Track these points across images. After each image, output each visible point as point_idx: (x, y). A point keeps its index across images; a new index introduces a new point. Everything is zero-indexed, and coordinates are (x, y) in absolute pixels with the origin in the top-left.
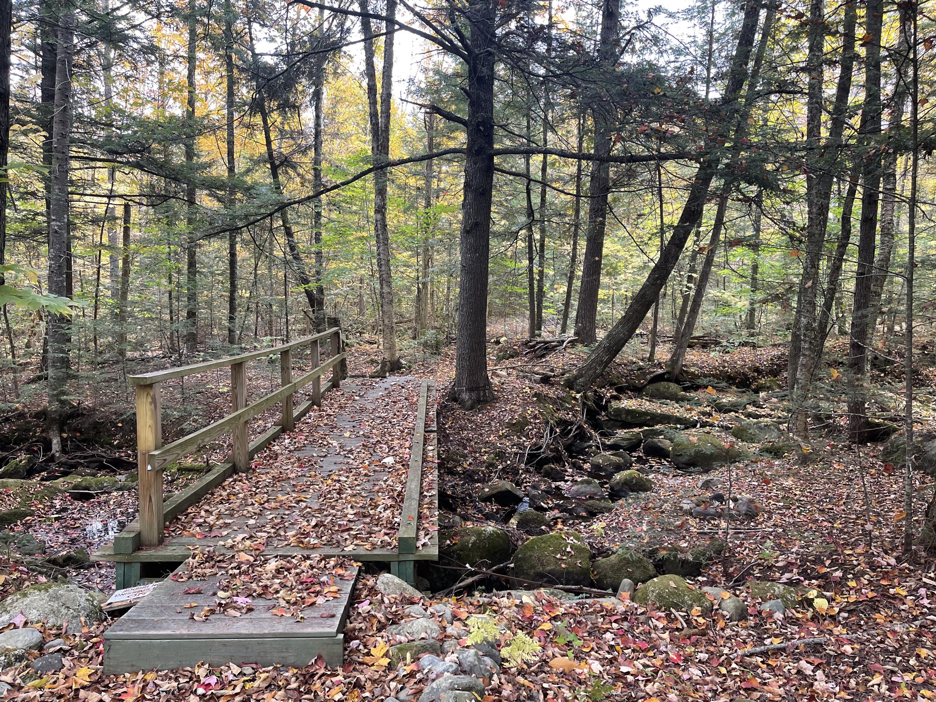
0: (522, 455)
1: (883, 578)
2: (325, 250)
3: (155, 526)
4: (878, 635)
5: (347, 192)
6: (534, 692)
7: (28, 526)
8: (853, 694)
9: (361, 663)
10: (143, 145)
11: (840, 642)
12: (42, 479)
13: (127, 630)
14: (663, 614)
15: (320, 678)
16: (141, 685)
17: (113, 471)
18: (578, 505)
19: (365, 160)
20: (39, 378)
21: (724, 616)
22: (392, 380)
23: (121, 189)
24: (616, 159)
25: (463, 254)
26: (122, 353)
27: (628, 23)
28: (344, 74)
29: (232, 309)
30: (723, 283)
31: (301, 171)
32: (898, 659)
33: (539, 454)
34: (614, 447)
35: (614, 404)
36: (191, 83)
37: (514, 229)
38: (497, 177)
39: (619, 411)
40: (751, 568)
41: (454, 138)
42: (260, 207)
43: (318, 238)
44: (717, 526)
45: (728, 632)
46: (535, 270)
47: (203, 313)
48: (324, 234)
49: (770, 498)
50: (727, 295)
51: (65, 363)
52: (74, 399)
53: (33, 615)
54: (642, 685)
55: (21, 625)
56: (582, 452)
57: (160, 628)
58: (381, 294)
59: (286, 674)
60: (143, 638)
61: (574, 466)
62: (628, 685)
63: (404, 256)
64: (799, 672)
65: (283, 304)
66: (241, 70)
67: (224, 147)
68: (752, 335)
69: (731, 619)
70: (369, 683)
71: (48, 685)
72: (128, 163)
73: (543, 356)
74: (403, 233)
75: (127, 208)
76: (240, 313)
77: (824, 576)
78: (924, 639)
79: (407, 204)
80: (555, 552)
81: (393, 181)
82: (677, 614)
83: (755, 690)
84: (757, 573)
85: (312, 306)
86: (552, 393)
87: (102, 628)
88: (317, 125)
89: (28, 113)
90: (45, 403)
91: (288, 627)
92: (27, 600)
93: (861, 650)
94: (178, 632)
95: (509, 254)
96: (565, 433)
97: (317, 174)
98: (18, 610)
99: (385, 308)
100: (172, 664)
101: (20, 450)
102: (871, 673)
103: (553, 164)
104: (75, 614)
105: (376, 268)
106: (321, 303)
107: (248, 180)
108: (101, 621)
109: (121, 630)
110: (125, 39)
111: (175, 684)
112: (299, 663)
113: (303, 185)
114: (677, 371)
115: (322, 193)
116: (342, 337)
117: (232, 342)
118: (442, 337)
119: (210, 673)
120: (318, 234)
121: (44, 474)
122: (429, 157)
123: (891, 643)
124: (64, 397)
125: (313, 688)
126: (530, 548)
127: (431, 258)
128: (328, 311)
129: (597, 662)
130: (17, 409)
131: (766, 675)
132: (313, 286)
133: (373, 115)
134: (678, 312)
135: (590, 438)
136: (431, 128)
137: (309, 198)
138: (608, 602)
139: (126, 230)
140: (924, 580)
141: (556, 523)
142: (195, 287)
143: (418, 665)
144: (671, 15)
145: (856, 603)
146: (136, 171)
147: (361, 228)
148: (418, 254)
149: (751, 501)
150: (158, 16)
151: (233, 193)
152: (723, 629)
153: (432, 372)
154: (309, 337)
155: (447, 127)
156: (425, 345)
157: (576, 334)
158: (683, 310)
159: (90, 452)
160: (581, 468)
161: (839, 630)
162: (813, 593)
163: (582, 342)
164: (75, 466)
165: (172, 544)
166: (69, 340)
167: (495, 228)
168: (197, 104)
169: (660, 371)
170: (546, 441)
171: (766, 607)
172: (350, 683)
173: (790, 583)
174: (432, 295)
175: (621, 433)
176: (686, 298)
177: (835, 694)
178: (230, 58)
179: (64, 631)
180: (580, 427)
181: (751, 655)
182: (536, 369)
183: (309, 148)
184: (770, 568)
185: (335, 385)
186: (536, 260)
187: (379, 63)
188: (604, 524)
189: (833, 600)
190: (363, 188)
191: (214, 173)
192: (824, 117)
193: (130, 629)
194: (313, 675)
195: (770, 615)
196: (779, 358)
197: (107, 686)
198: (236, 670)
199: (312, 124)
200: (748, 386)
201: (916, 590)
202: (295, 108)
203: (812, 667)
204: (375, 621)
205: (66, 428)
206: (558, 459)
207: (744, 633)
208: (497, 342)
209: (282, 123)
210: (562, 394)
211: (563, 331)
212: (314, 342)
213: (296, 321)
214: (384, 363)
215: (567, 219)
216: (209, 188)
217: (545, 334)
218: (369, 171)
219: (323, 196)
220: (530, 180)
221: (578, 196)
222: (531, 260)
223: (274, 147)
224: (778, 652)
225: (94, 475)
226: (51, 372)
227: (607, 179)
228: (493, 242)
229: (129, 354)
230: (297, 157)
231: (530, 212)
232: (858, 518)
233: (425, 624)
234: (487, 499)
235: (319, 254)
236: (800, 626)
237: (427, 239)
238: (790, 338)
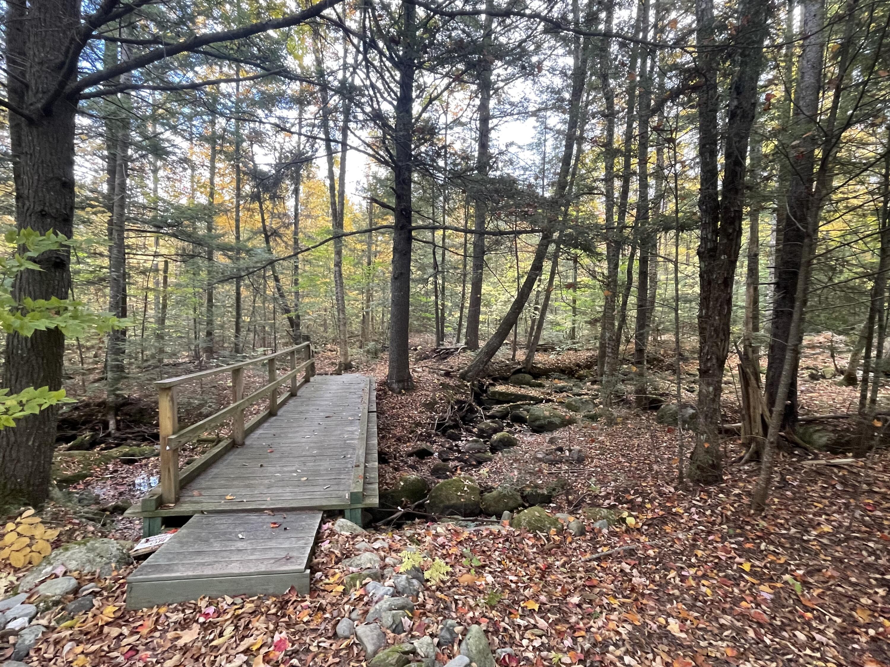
0: (433, 424)
1: (667, 501)
2: (301, 290)
3: (173, 490)
4: (669, 541)
5: (315, 253)
6: (449, 603)
7: (87, 484)
8: (658, 585)
9: (324, 591)
10: (177, 222)
11: (645, 549)
12: (102, 449)
13: (146, 575)
14: (531, 535)
15: (292, 604)
16: (155, 619)
17: (152, 442)
18: (470, 457)
19: (328, 232)
20: (102, 379)
21: (571, 534)
22: (346, 377)
23: (163, 251)
24: (489, 233)
25: (393, 292)
26: (160, 361)
27: (493, 151)
28: (313, 177)
29: (238, 330)
30: (555, 311)
31: (285, 239)
32: (684, 558)
33: (444, 424)
34: (492, 417)
35: (492, 389)
36: (212, 183)
37: (426, 276)
38: (415, 244)
39: (495, 393)
40: (584, 497)
41: (387, 219)
42: (257, 262)
43: (296, 283)
44: (560, 468)
45: (574, 545)
46: (439, 303)
47: (217, 332)
48: (300, 280)
49: (591, 448)
50: (559, 318)
51: (120, 368)
52: (126, 393)
53: (73, 565)
54: (522, 591)
55: (61, 575)
56: (471, 421)
57: (172, 571)
58: (339, 318)
59: (267, 602)
60: (158, 580)
61: (467, 430)
62: (512, 591)
63: (353, 294)
64: (622, 571)
65: (273, 326)
66: (245, 173)
67: (233, 223)
68: (574, 343)
69: (575, 536)
70: (329, 606)
71: (78, 625)
72: (167, 234)
73: (445, 358)
74: (353, 279)
75: (166, 263)
76: (243, 332)
77: (631, 502)
78: (698, 543)
79: (356, 261)
80: (457, 491)
81: (346, 246)
82: (540, 534)
83: (595, 586)
84: (588, 501)
85: (292, 327)
86: (451, 382)
87: (128, 571)
88: (296, 210)
89: (96, 199)
90: (105, 396)
91: (269, 566)
92: (68, 553)
93: (659, 553)
94: (185, 574)
95: (423, 292)
96: (460, 409)
97: (296, 241)
98: (60, 562)
99: (342, 328)
100: (181, 599)
101: (86, 429)
102: (668, 569)
103: (449, 236)
104: (108, 561)
105: (335, 302)
106: (298, 325)
107: (250, 245)
108: (129, 564)
109: (141, 575)
110: (168, 153)
111: (181, 615)
112: (277, 593)
113: (286, 248)
114: (530, 367)
115: (298, 253)
116: (312, 348)
117: (237, 351)
118: (379, 346)
119: (210, 604)
120: (296, 280)
121: (103, 445)
122: (370, 231)
123: (678, 546)
124: (118, 392)
125: (288, 612)
126: (439, 489)
127: (372, 295)
128: (303, 330)
129: (490, 576)
130: (84, 401)
131: (601, 574)
132: (293, 314)
133: (333, 204)
134: (529, 329)
135: (477, 412)
136: (371, 213)
137: (290, 257)
138: (495, 528)
139: (165, 278)
140: (694, 502)
141: (456, 470)
142: (212, 315)
143: (365, 590)
144: (520, 147)
145: (652, 519)
146: (172, 239)
147: (324, 277)
148: (363, 293)
149: (580, 451)
150: (191, 140)
151: (238, 253)
152: (570, 543)
153: (373, 370)
154: (290, 349)
155: (383, 213)
156: (368, 352)
157: (466, 344)
158: (532, 328)
159: (136, 429)
160: (471, 432)
161: (643, 538)
162: (625, 514)
163: (470, 349)
164: (125, 439)
165: (185, 502)
166: (124, 352)
167: (413, 276)
168: (216, 196)
169: (519, 367)
170: (448, 415)
171: (597, 525)
172: (315, 607)
173: (611, 507)
174: (372, 319)
175: (496, 408)
176: (533, 321)
177: (647, 586)
178: (238, 166)
179: (96, 576)
180: (470, 405)
181: (590, 561)
182: (441, 367)
183: (291, 224)
184: (596, 497)
185: (307, 380)
186: (440, 296)
187: (337, 171)
188: (488, 470)
189: (638, 517)
190: (327, 250)
191: (227, 240)
192: (615, 209)
193: (148, 573)
194: (287, 602)
195: (600, 531)
196: (591, 357)
197: (127, 621)
198: (229, 600)
199: (293, 209)
200: (573, 376)
201: (689, 509)
202: (282, 199)
203: (629, 567)
204: (333, 557)
205: (119, 413)
206: (456, 426)
207: (584, 544)
208: (416, 350)
209: (273, 208)
210: (458, 383)
211: (458, 341)
212: (292, 353)
213: (282, 337)
214: (340, 364)
215: (459, 271)
216: (222, 250)
217: (447, 344)
218: (330, 239)
219: (300, 256)
220: (435, 246)
221: (465, 256)
222: (437, 297)
223: (267, 224)
224: (607, 556)
225: (139, 446)
226: (110, 375)
227: (483, 245)
228: (412, 285)
229: (166, 361)
230: (282, 231)
231: (435, 266)
232: (645, 459)
233: (370, 557)
234: (410, 455)
235: (297, 293)
236: (619, 537)
237: (369, 283)
238: (598, 345)
